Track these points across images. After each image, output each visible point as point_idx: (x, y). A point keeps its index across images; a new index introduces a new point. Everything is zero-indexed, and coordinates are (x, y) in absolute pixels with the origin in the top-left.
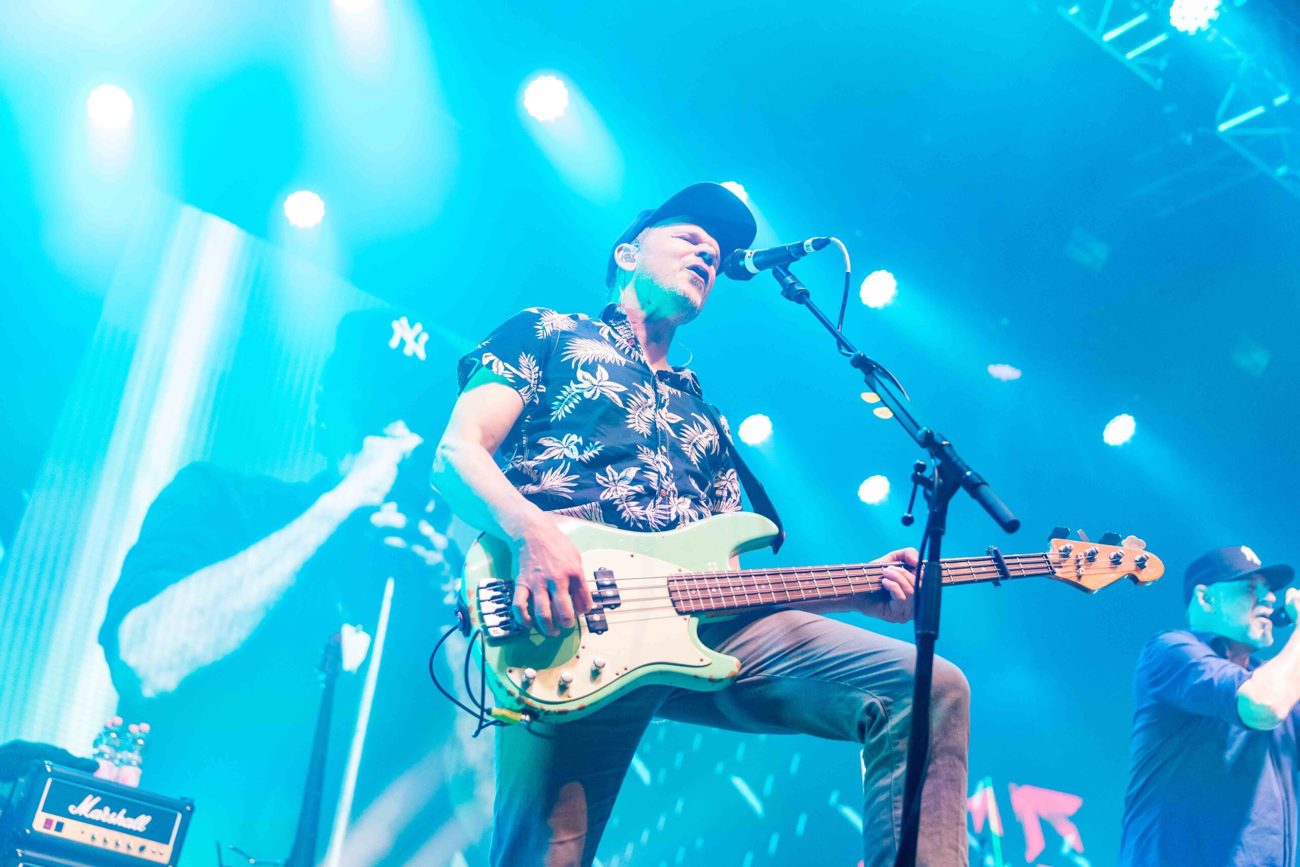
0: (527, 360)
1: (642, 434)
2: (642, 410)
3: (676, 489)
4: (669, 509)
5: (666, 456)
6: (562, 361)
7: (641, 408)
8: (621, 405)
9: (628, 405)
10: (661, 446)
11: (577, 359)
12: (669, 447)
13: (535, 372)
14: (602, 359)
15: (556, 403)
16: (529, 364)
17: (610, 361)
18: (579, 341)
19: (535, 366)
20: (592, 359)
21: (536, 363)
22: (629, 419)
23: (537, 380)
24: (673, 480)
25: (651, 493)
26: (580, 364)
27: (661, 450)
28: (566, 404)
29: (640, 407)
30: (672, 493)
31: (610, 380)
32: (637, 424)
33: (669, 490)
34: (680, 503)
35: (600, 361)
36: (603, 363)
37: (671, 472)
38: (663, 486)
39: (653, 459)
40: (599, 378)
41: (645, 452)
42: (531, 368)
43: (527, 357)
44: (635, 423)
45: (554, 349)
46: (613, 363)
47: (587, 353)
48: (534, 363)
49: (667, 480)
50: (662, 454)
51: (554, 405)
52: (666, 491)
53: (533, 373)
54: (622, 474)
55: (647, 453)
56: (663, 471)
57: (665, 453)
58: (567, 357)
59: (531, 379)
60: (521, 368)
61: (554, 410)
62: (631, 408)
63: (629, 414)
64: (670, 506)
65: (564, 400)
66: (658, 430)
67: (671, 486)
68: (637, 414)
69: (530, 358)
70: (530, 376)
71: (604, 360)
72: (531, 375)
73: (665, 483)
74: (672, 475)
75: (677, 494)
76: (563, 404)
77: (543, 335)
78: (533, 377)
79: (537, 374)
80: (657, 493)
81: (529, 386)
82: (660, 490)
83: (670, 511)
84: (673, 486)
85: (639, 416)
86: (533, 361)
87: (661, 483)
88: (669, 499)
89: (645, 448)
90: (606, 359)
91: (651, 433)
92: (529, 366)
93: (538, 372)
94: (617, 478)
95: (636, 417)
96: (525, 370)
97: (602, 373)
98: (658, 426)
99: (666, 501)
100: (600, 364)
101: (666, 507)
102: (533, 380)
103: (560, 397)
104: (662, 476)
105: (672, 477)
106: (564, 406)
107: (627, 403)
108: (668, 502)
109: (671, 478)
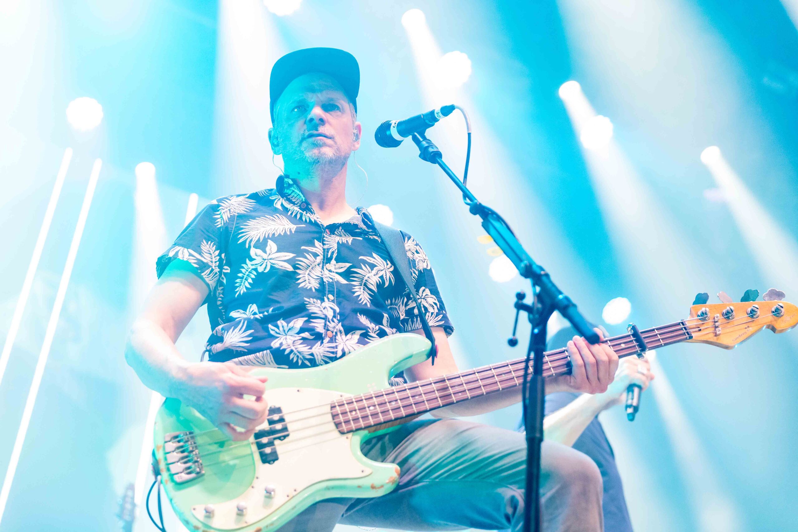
0: (208, 246)
1: (311, 289)
2: (312, 268)
3: (342, 329)
4: (336, 347)
5: (334, 302)
6: (238, 243)
7: (311, 267)
8: (290, 268)
9: (298, 267)
10: (328, 295)
11: (251, 239)
12: (336, 294)
13: (215, 256)
14: (272, 233)
15: (238, 280)
16: (210, 250)
17: (280, 234)
18: (252, 223)
19: (215, 251)
20: (263, 236)
21: (216, 247)
22: (299, 279)
23: (218, 263)
24: (339, 321)
25: (319, 337)
26: (253, 244)
27: (328, 299)
28: (245, 279)
29: (309, 266)
30: (339, 334)
31: (279, 251)
32: (307, 282)
33: (335, 330)
34: (348, 340)
35: (270, 236)
36: (274, 238)
37: (338, 314)
38: (330, 328)
39: (319, 307)
40: (268, 252)
41: (312, 302)
42: (212, 253)
43: (207, 244)
44: (305, 281)
45: (231, 233)
46: (282, 234)
47: (258, 231)
48: (214, 248)
49: (333, 321)
50: (329, 301)
51: (237, 283)
52: (333, 332)
53: (213, 256)
54: (291, 325)
55: (314, 302)
56: (330, 314)
57: (332, 300)
58: (242, 239)
59: (212, 262)
60: (203, 254)
61: (237, 287)
62: (300, 269)
63: (299, 274)
64: (337, 344)
65: (243, 277)
66: (325, 283)
67: (337, 327)
68: (307, 273)
69: (210, 244)
70: (210, 259)
71: (274, 234)
72: (212, 258)
73: (331, 325)
74: (339, 316)
75: (343, 333)
76: (244, 280)
77: (221, 223)
78: (214, 260)
79: (218, 258)
80: (323, 335)
81: (211, 268)
82: (326, 332)
83: (337, 348)
84: (340, 327)
85: (309, 274)
86: (213, 246)
87: (328, 325)
88: (335, 339)
89: (311, 299)
90: (276, 233)
91: (318, 286)
92: (209, 251)
93: (220, 255)
94: (286, 329)
95: (306, 275)
96: (206, 255)
97: (272, 246)
98: (325, 280)
99: (333, 339)
100: (270, 239)
101: (334, 345)
102: (214, 263)
103: (240, 275)
104: (329, 319)
105: (339, 318)
106: (245, 282)
107: (297, 266)
108: (335, 341)
109: (337, 320)
